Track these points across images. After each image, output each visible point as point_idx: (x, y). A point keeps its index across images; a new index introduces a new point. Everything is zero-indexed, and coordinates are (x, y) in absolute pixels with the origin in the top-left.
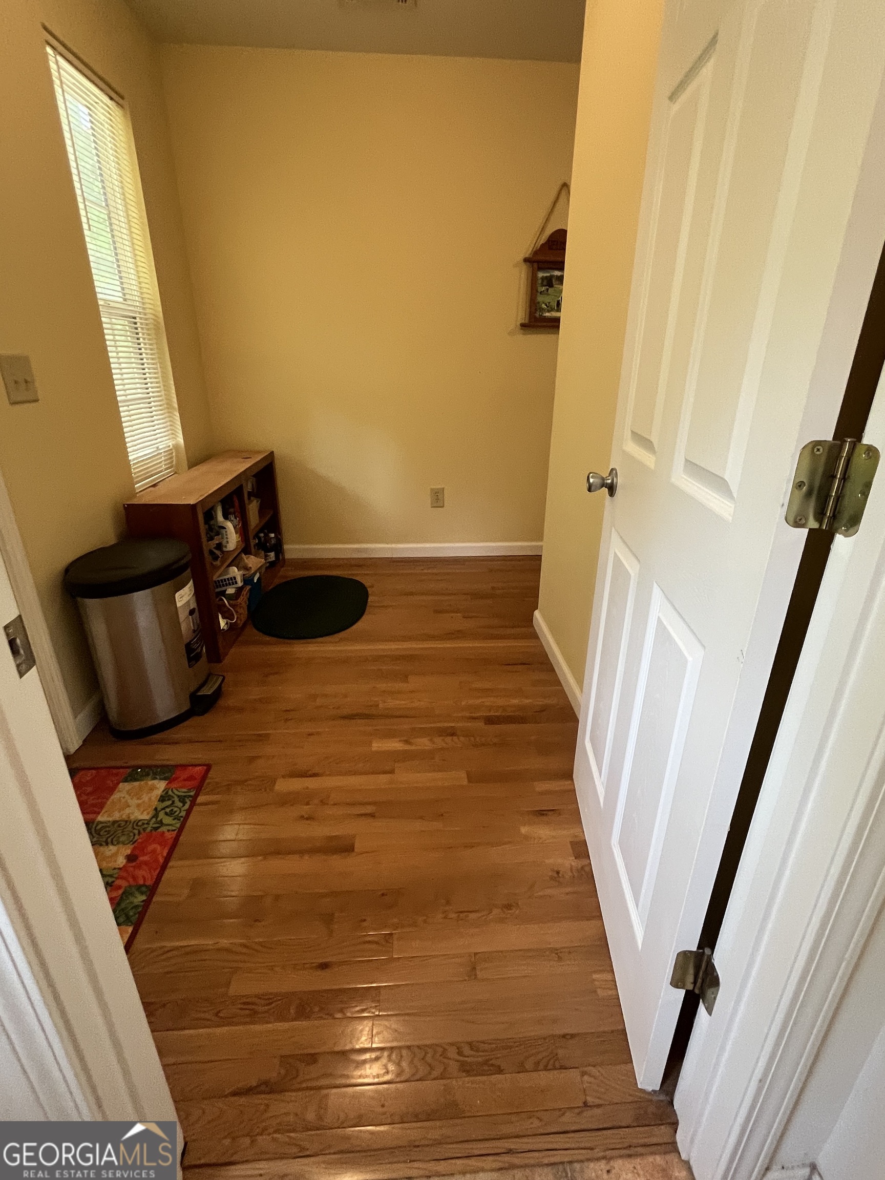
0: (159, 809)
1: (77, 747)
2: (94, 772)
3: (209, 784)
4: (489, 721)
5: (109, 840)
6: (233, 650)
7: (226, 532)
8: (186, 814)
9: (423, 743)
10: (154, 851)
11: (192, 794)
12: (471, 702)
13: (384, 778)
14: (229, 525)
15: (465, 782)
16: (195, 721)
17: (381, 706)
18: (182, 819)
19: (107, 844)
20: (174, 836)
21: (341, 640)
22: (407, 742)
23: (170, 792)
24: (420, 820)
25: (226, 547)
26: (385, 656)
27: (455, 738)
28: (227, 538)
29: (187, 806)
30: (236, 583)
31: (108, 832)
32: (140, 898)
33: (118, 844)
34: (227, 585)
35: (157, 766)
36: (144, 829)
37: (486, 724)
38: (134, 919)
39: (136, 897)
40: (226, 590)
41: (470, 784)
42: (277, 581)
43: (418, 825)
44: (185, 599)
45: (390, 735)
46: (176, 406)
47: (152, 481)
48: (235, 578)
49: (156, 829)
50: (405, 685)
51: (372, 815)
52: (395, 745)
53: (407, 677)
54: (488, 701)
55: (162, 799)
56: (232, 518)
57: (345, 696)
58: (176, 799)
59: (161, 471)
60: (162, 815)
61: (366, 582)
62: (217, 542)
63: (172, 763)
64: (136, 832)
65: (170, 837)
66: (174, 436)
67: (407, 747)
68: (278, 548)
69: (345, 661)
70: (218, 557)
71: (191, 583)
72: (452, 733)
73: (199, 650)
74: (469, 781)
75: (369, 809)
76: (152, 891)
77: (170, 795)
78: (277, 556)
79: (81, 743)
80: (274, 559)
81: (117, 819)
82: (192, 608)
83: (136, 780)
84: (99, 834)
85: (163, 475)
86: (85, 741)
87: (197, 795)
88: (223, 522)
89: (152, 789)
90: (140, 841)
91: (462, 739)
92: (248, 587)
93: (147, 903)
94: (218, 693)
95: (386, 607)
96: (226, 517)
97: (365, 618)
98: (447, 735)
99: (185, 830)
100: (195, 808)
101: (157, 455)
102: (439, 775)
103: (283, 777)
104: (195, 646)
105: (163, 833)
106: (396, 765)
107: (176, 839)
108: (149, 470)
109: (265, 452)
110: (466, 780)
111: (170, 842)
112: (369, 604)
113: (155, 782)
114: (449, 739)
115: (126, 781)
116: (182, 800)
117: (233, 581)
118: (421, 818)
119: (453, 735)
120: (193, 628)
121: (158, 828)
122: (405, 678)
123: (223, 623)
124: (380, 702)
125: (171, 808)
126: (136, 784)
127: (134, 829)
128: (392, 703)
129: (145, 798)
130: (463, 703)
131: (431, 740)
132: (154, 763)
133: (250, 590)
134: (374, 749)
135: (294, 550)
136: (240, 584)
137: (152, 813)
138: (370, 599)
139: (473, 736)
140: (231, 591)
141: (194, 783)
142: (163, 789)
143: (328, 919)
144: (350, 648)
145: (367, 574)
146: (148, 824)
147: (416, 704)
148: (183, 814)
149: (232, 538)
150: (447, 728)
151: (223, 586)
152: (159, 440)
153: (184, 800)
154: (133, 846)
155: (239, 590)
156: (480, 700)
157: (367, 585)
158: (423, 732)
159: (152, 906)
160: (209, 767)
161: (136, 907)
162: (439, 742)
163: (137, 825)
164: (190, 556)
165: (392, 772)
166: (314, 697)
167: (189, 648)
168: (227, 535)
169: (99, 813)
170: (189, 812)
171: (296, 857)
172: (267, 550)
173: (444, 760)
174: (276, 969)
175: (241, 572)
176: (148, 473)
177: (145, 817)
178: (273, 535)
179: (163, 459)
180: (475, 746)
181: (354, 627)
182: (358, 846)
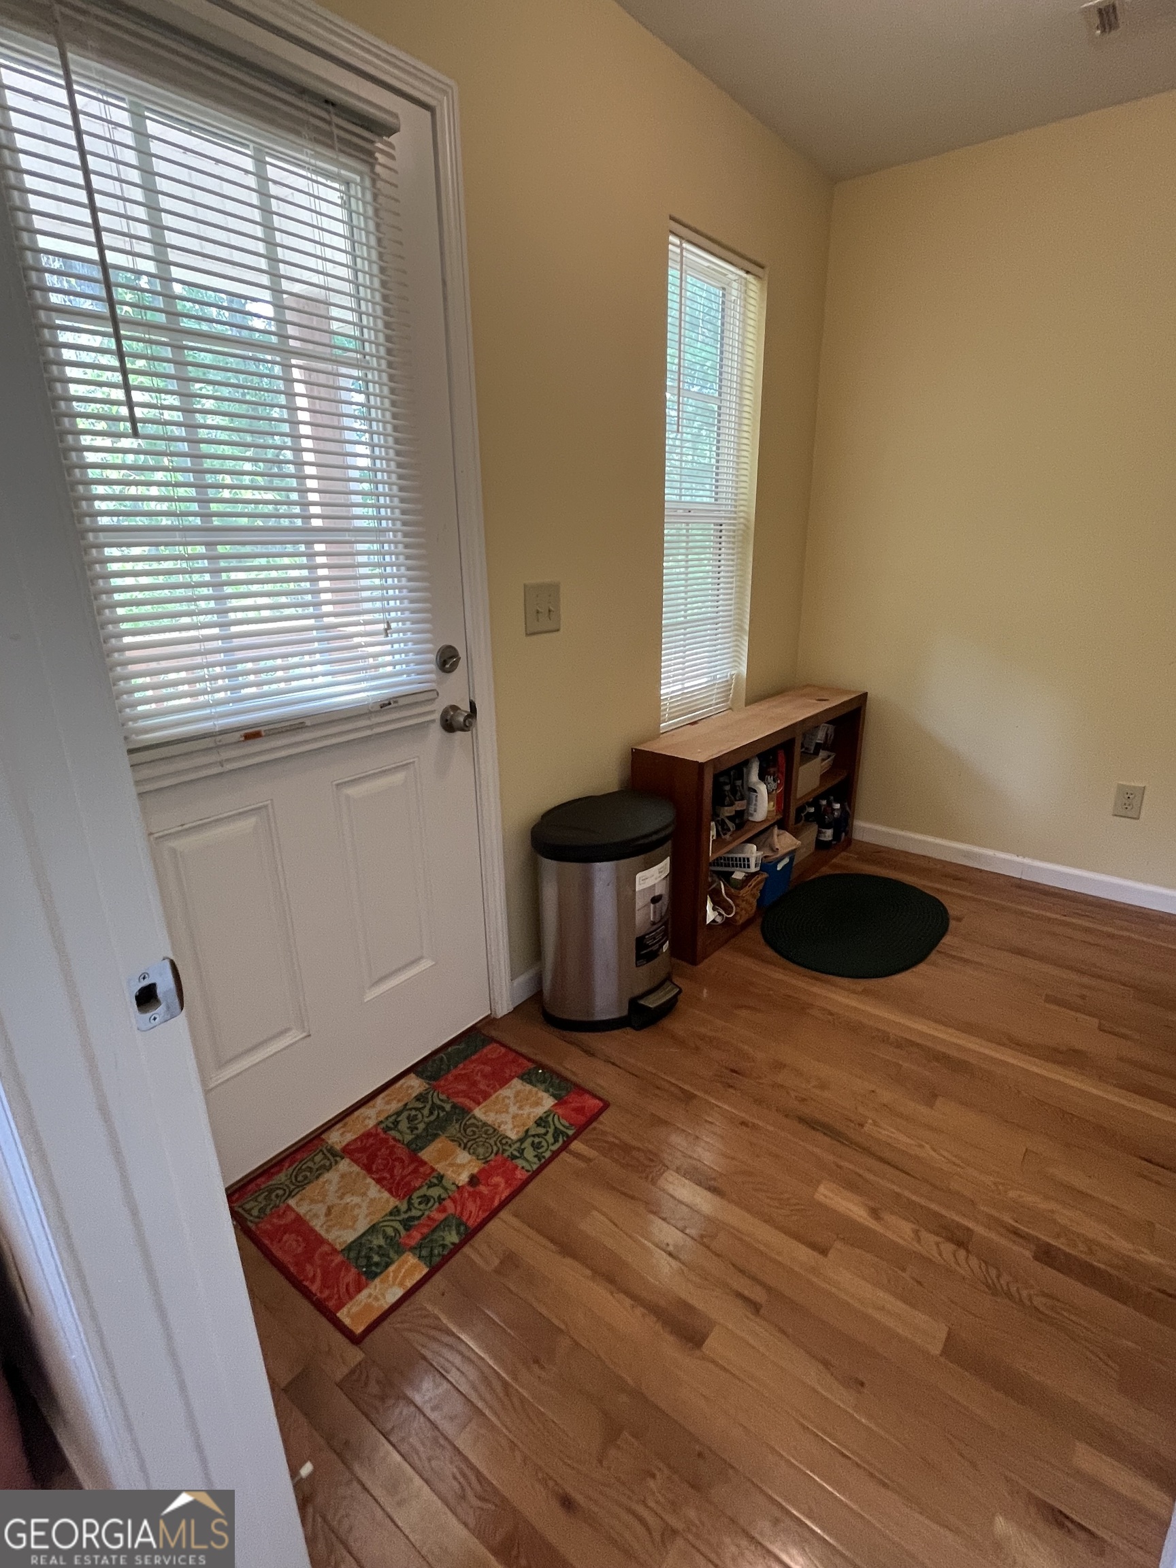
0: (530, 1133)
1: (505, 1012)
2: (503, 1050)
3: (595, 1129)
4: (1046, 1255)
5: (469, 1144)
6: (717, 954)
7: (757, 796)
8: (552, 1155)
9: (900, 1230)
10: (497, 1185)
11: (570, 1132)
12: (1030, 1199)
13: (804, 1253)
14: (763, 789)
15: (936, 1349)
16: (628, 1034)
17: (868, 1127)
18: (543, 1160)
19: (464, 1149)
20: (524, 1177)
21: (866, 992)
22: (875, 1213)
23: (550, 1119)
24: (821, 1367)
25: (752, 815)
26: (918, 1045)
27: (962, 1254)
28: (756, 805)
29: (554, 1148)
30: (749, 867)
31: (474, 1133)
32: (453, 1238)
33: (474, 1153)
34: (737, 867)
35: (559, 1076)
36: (504, 1150)
37: (1036, 1258)
38: (436, 1260)
39: (450, 1234)
40: (733, 873)
41: (942, 1359)
42: (826, 870)
43: (812, 1374)
44: (649, 883)
45: (852, 1185)
46: (747, 628)
47: (689, 719)
48: (748, 859)
49: (513, 1157)
50: (923, 1109)
51: (756, 1308)
52: (854, 1208)
53: (935, 1096)
54: (1066, 1216)
55: (541, 1122)
56: (770, 779)
57: (823, 1086)
58: (551, 1130)
59: (711, 706)
60: (527, 1144)
61: (953, 908)
62: (738, 809)
63: (574, 1078)
64: (495, 1149)
65: (519, 1176)
66: (736, 664)
67: (872, 1223)
68: (843, 825)
69: (854, 1029)
70: (729, 830)
71: (667, 861)
72: (960, 1239)
73: (655, 948)
74: (945, 1352)
75: (758, 1295)
76: (469, 1236)
77: (548, 1122)
78: (836, 836)
79: (511, 1008)
80: (830, 839)
81: (490, 1122)
82: (657, 894)
83: (530, 1083)
84: (465, 1131)
85: (711, 711)
86: (515, 1009)
87: (575, 1137)
88: (757, 783)
89: (537, 1103)
90: (492, 1163)
91: (974, 1262)
92: (765, 875)
93: (457, 1248)
94: (668, 1009)
95: (966, 961)
96: (762, 777)
97: (922, 967)
98: (950, 1239)
99: (539, 1177)
100: (564, 1155)
101: (712, 685)
102: (899, 1306)
103: (678, 1170)
104: (649, 942)
105: (517, 1167)
106: (838, 1245)
107: (526, 1183)
108: (692, 704)
109: (854, 692)
110: (940, 1346)
111: (517, 1183)
112: (940, 947)
113: (545, 1095)
114: (948, 1248)
115: (521, 1078)
116: (557, 1133)
117: (745, 863)
118: (826, 1364)
119: (960, 1244)
120: (652, 919)
121: (516, 1157)
122: (931, 1097)
123: (711, 915)
124: (870, 1121)
125: (540, 1139)
126: (528, 1087)
127: (496, 1144)
128: (887, 1132)
129: (527, 1110)
130: (1012, 1194)
131: (916, 1232)
132: (559, 1068)
133: (766, 879)
134: (819, 1197)
135: (867, 829)
136: (753, 869)
137: (521, 1134)
138: (947, 939)
139: (997, 1269)
140: (739, 875)
141: (582, 1119)
142: (546, 1108)
143: (612, 1432)
144: (869, 1009)
145: (962, 897)
146: (510, 1146)
147: (927, 1152)
148: (548, 1155)
149: (763, 805)
150: (959, 1226)
151: (733, 866)
152: (718, 668)
153: (558, 1135)
154: (483, 1165)
155: (750, 876)
156: (1052, 1206)
157: (952, 912)
158: (909, 1210)
159: (458, 1256)
160: (606, 1105)
161: (444, 1246)
162: (930, 1244)
163: (500, 1142)
164: (670, 830)
165: (824, 1252)
166: (779, 1066)
167: (640, 942)
168: (756, 801)
169: (479, 1104)
170: (555, 1154)
171: (628, 1302)
172: (823, 825)
173: (919, 1283)
174: (517, 1453)
175: (760, 854)
176: (690, 707)
177: (513, 1135)
178: (837, 806)
179: (715, 691)
180: (994, 1290)
181: (898, 978)
182: (710, 1342)
